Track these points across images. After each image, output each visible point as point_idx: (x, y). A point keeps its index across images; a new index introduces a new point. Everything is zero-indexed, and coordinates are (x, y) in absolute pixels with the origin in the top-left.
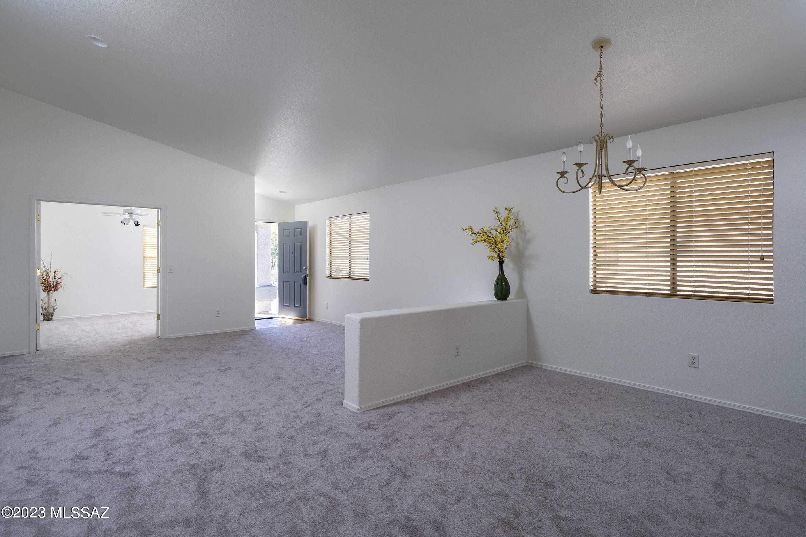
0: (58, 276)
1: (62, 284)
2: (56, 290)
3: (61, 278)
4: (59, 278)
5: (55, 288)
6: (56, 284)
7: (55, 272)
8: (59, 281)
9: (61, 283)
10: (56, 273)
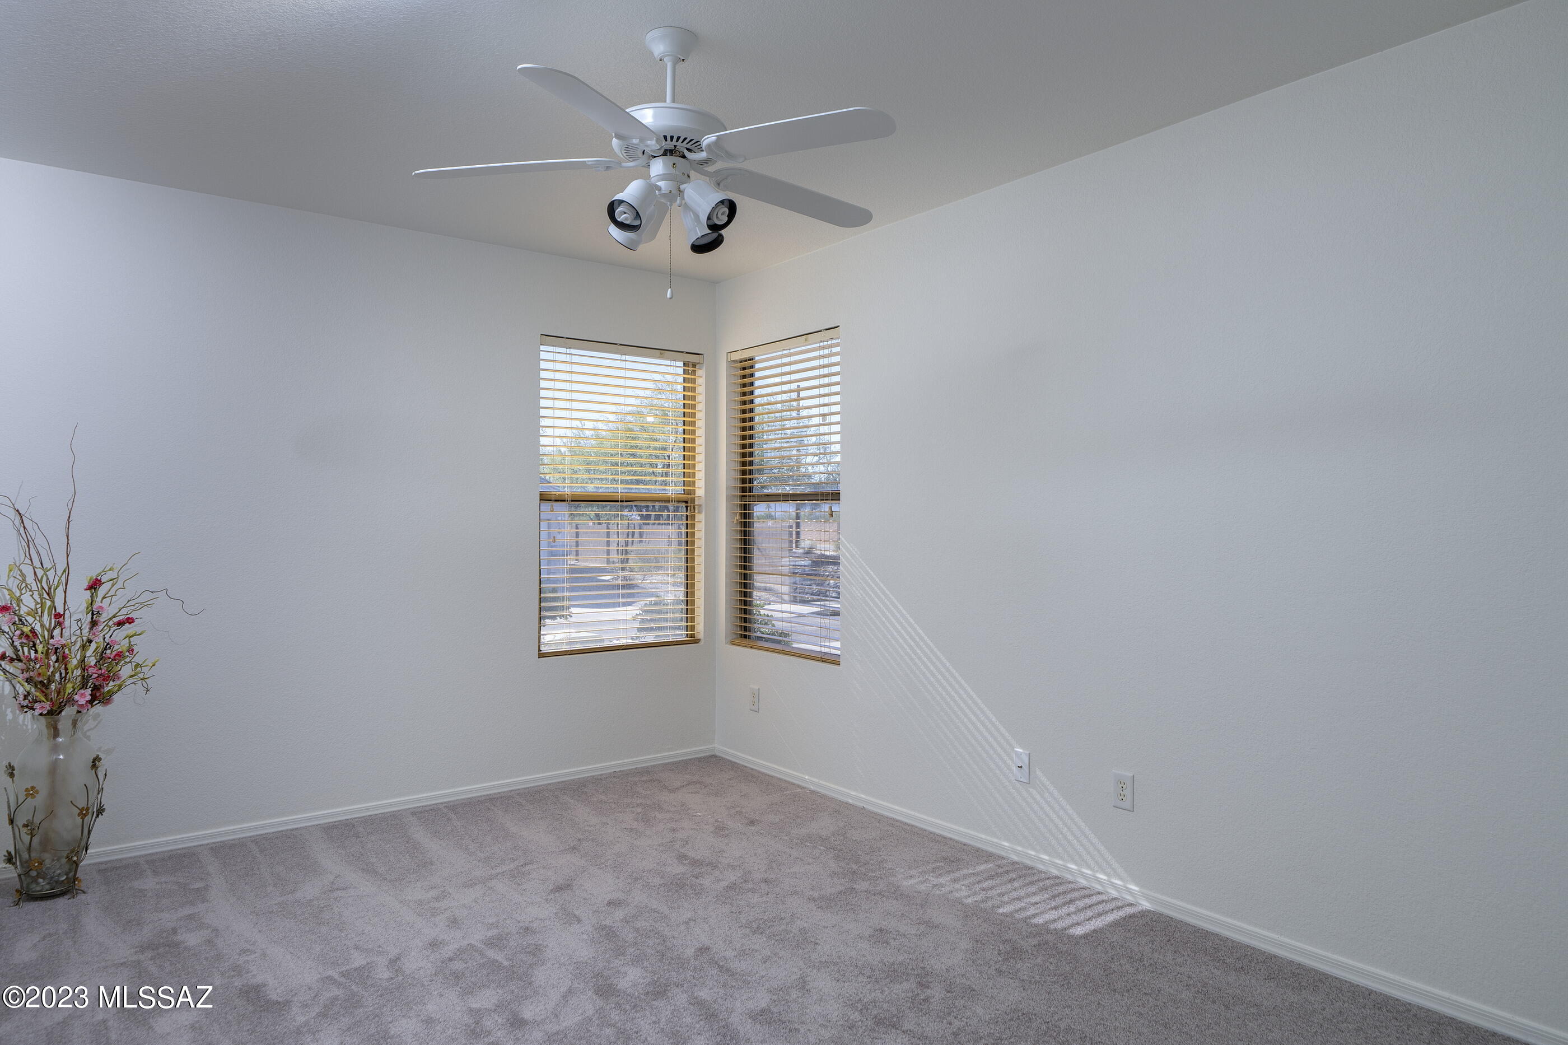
0: (109, 609)
1: (138, 659)
2: (99, 696)
3: (130, 621)
4: (120, 624)
5: (96, 688)
6: (102, 658)
7: (94, 585)
8: (120, 637)
9: (131, 650)
10: (102, 591)
